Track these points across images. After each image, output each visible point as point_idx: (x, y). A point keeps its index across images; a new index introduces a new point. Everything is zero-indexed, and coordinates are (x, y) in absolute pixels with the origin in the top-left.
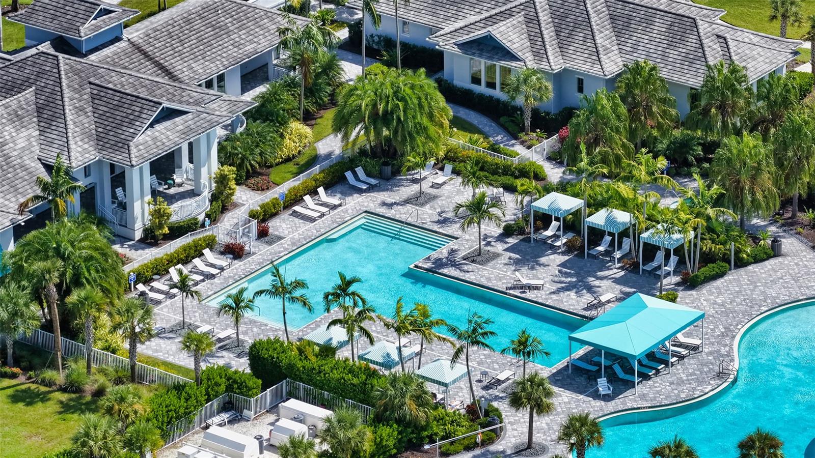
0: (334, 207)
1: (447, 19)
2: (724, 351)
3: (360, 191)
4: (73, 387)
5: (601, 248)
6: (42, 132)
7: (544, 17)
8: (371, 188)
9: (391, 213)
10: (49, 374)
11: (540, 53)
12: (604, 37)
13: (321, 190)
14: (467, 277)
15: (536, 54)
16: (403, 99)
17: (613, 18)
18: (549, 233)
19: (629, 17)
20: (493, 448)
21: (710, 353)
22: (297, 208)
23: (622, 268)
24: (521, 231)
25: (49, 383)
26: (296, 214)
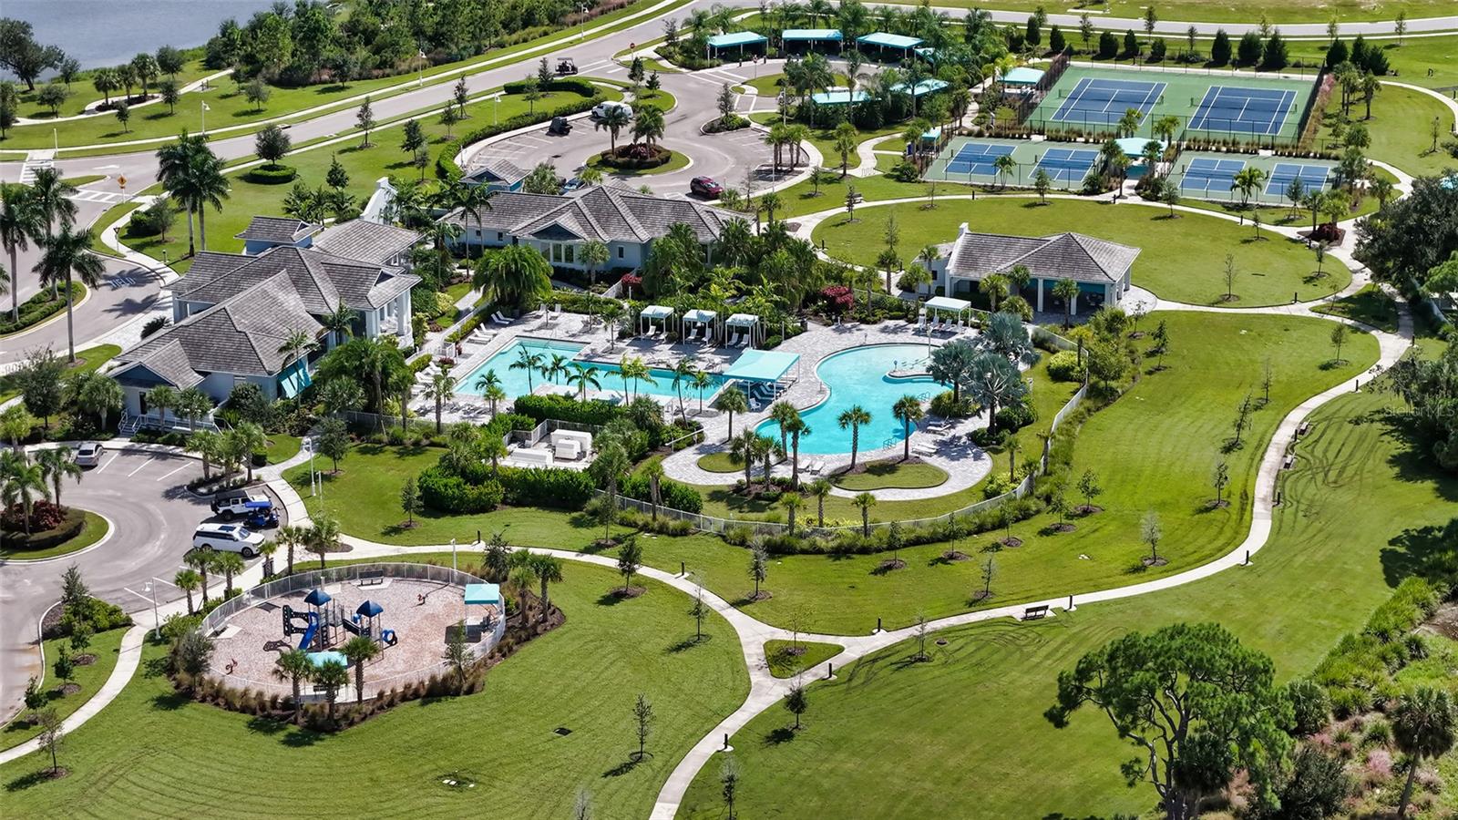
0: (495, 335)
1: (509, 224)
2: (813, 380)
3: (505, 326)
4: (395, 441)
5: (692, 337)
6: (302, 296)
7: (586, 211)
8: (511, 324)
9: (535, 334)
10: (377, 436)
11: (592, 232)
12: (630, 219)
13: (482, 325)
14: (613, 361)
15: (589, 234)
16: (526, 261)
17: (631, 209)
18: (651, 333)
19: (643, 207)
20: (705, 443)
21: (805, 382)
22: (471, 337)
23: (712, 347)
24: (631, 335)
25: (380, 442)
26: (471, 341)
